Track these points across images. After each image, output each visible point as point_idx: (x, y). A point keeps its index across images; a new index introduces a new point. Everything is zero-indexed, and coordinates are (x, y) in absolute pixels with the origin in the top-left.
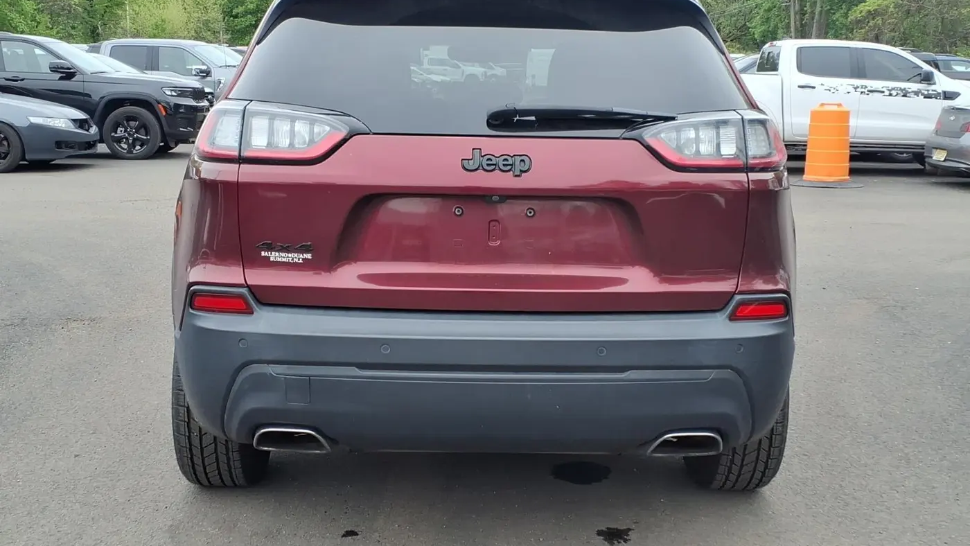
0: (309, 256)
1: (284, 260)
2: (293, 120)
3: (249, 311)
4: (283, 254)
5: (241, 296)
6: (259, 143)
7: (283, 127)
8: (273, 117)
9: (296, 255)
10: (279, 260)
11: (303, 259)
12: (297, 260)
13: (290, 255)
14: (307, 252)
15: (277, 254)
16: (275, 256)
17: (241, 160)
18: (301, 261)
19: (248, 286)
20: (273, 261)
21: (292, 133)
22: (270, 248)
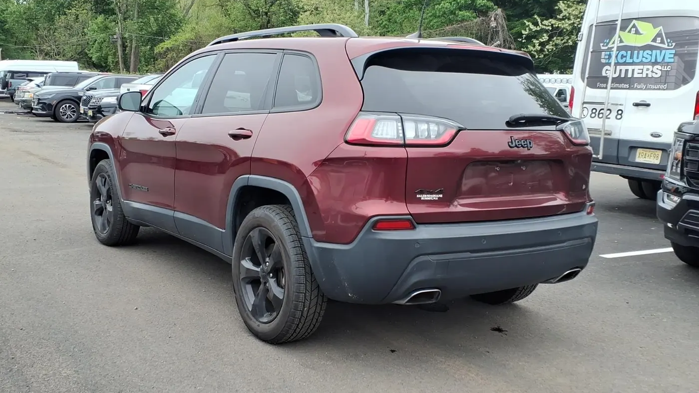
0: (441, 196)
1: (428, 199)
2: (428, 122)
3: (414, 228)
4: (428, 196)
5: (409, 220)
6: (410, 136)
7: (423, 127)
8: (416, 122)
9: (435, 196)
10: (426, 199)
11: (438, 198)
12: (435, 198)
13: (432, 196)
14: (440, 194)
15: (425, 196)
16: (424, 197)
17: (405, 146)
18: (437, 199)
19: (410, 214)
20: (423, 200)
21: (429, 130)
22: (422, 193)
